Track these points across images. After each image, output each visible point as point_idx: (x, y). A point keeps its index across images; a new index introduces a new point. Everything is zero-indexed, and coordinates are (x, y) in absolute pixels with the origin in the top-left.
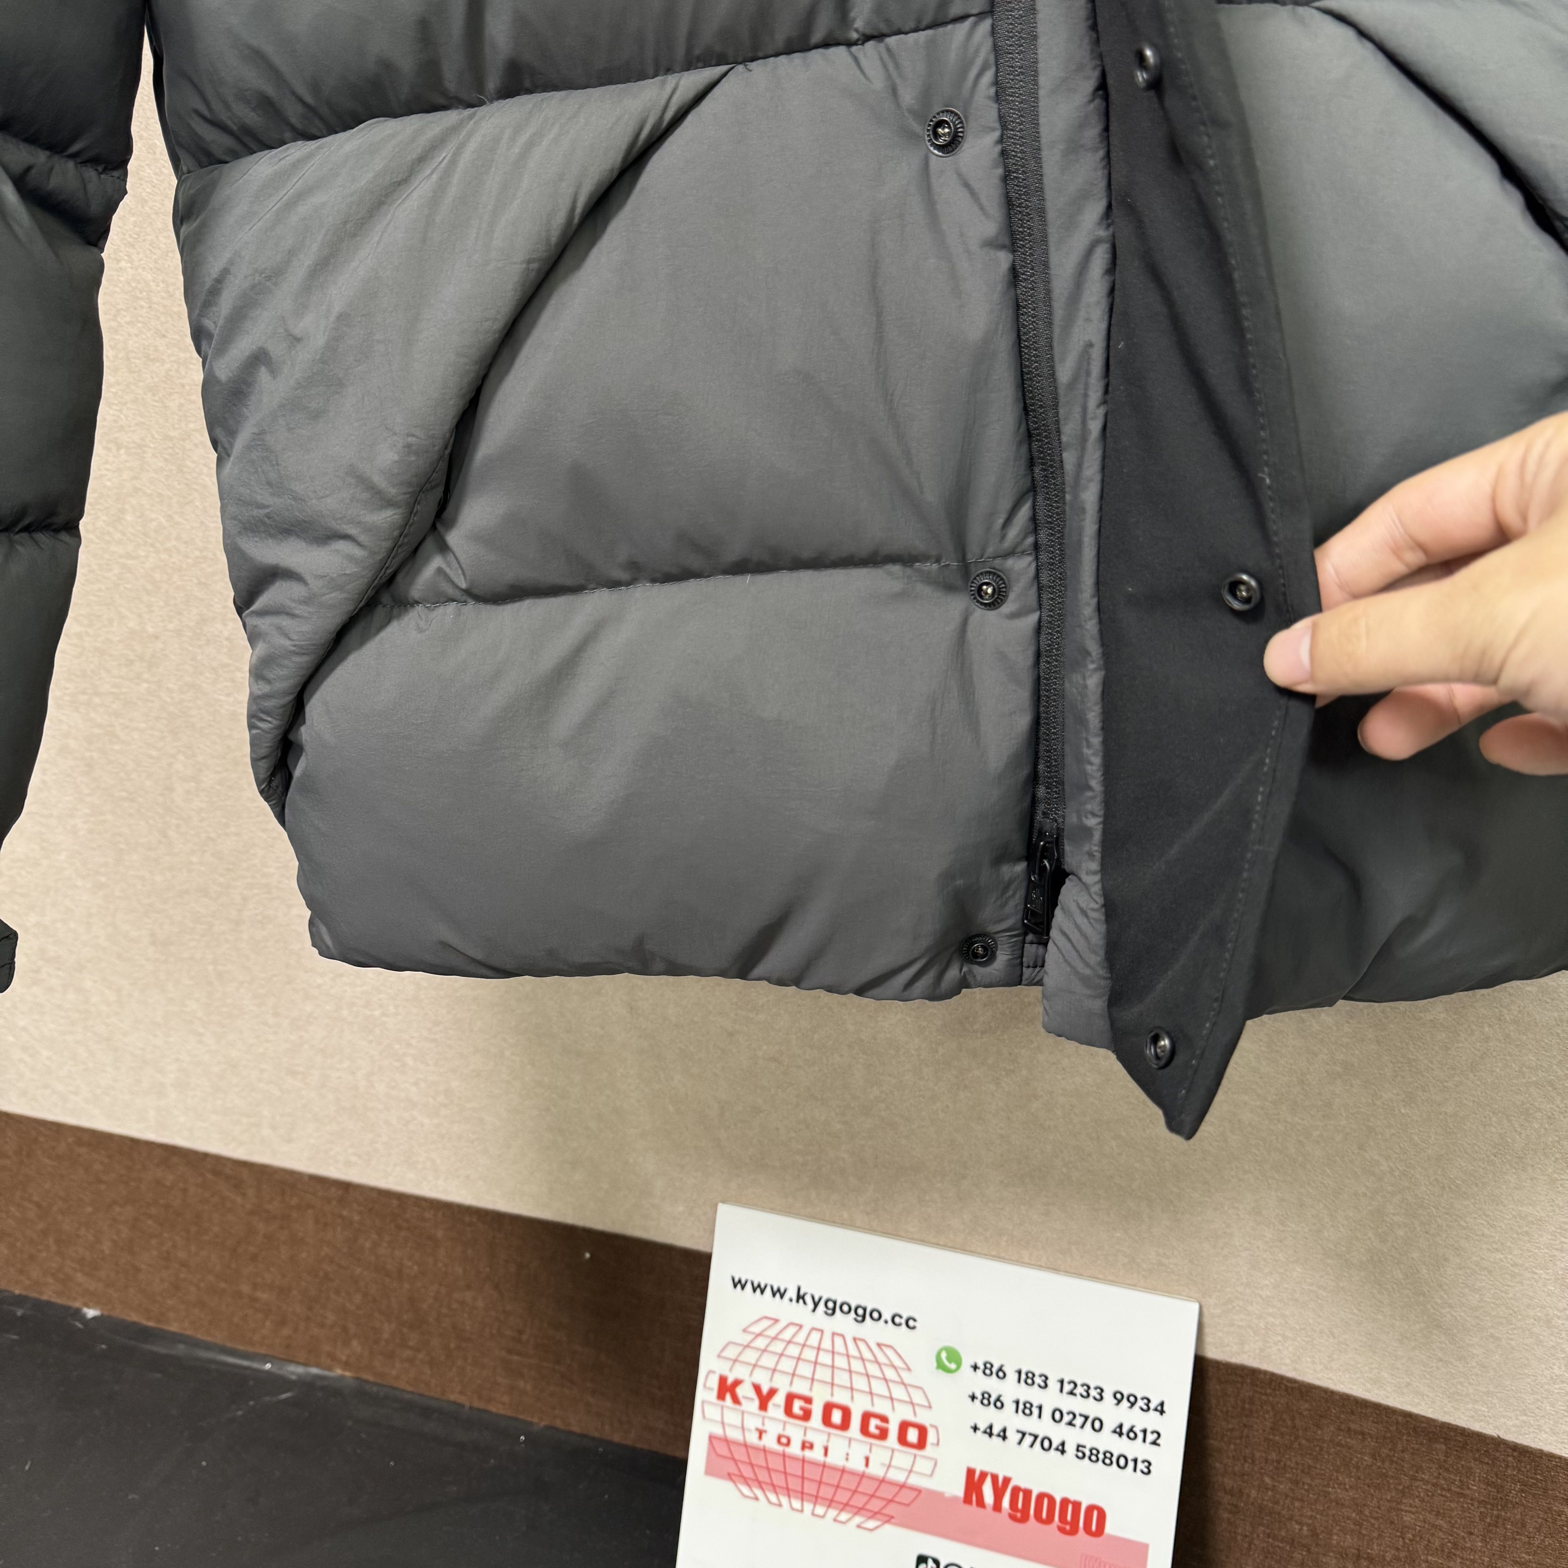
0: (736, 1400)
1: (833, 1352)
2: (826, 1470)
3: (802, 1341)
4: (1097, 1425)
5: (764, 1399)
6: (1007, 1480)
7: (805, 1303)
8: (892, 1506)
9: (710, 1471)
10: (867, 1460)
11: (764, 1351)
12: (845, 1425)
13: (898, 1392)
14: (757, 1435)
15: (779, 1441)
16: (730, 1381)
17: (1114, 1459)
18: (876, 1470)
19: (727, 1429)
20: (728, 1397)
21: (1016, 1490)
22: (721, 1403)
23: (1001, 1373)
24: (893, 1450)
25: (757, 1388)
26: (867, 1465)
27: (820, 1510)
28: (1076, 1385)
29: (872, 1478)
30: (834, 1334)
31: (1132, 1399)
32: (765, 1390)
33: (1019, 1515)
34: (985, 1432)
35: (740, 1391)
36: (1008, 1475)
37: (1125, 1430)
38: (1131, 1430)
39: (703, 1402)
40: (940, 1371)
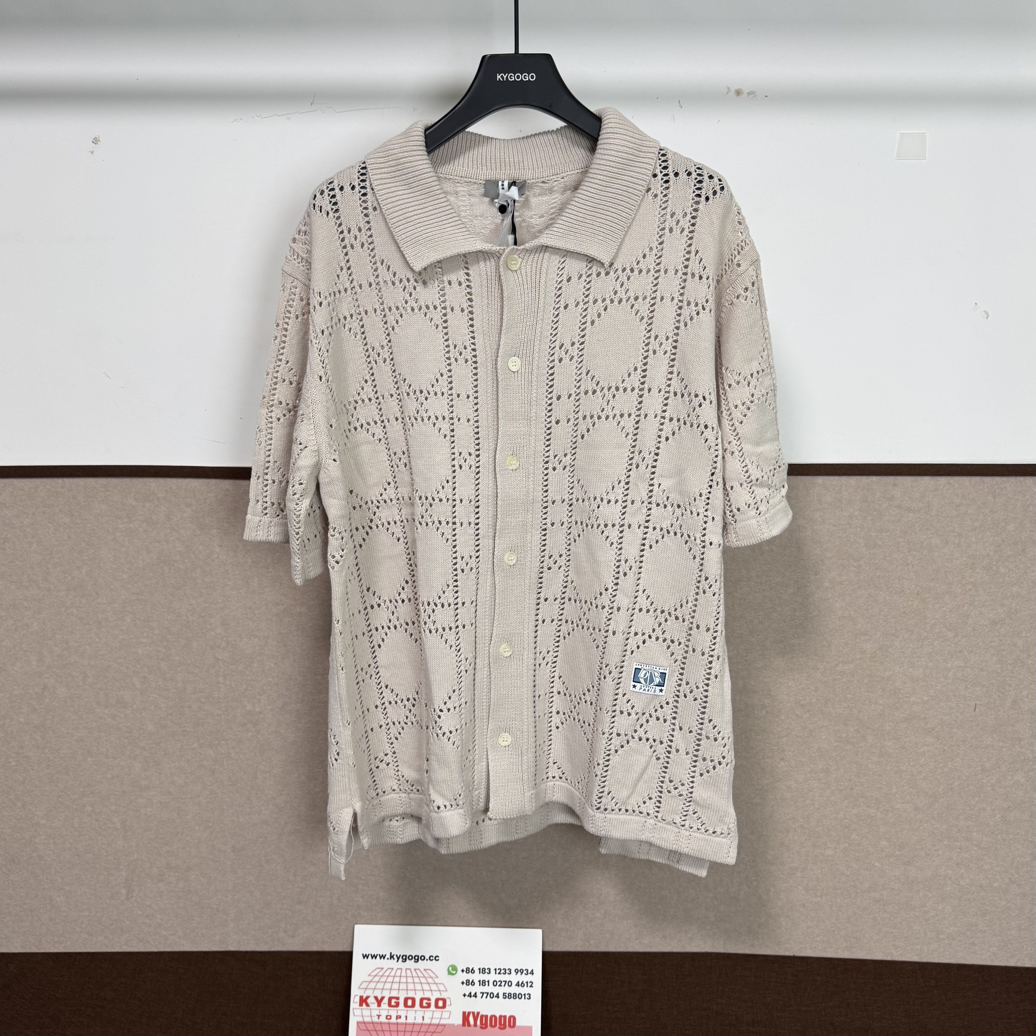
0: (367, 1005)
1: (406, 977)
2: (407, 1025)
3: (393, 975)
4: (510, 984)
5: (379, 1002)
6: (478, 1013)
7: (394, 959)
10: (423, 1017)
11: (378, 982)
12: (413, 1005)
13: (434, 987)
14: (377, 1017)
15: (387, 1018)
16: (364, 997)
17: (517, 996)
18: (427, 1021)
19: (364, 1018)
20: (364, 1004)
21: (482, 1016)
22: (361, 1007)
24: (433, 1011)
25: (376, 998)
26: (423, 1020)
28: (501, 970)
29: (426, 1025)
30: (406, 969)
31: (522, 971)
32: (379, 998)
33: (484, 1026)
34: (468, 996)
35: (369, 1001)
36: (478, 1011)
37: (520, 984)
38: (522, 983)
39: (353, 1009)
40: (450, 976)
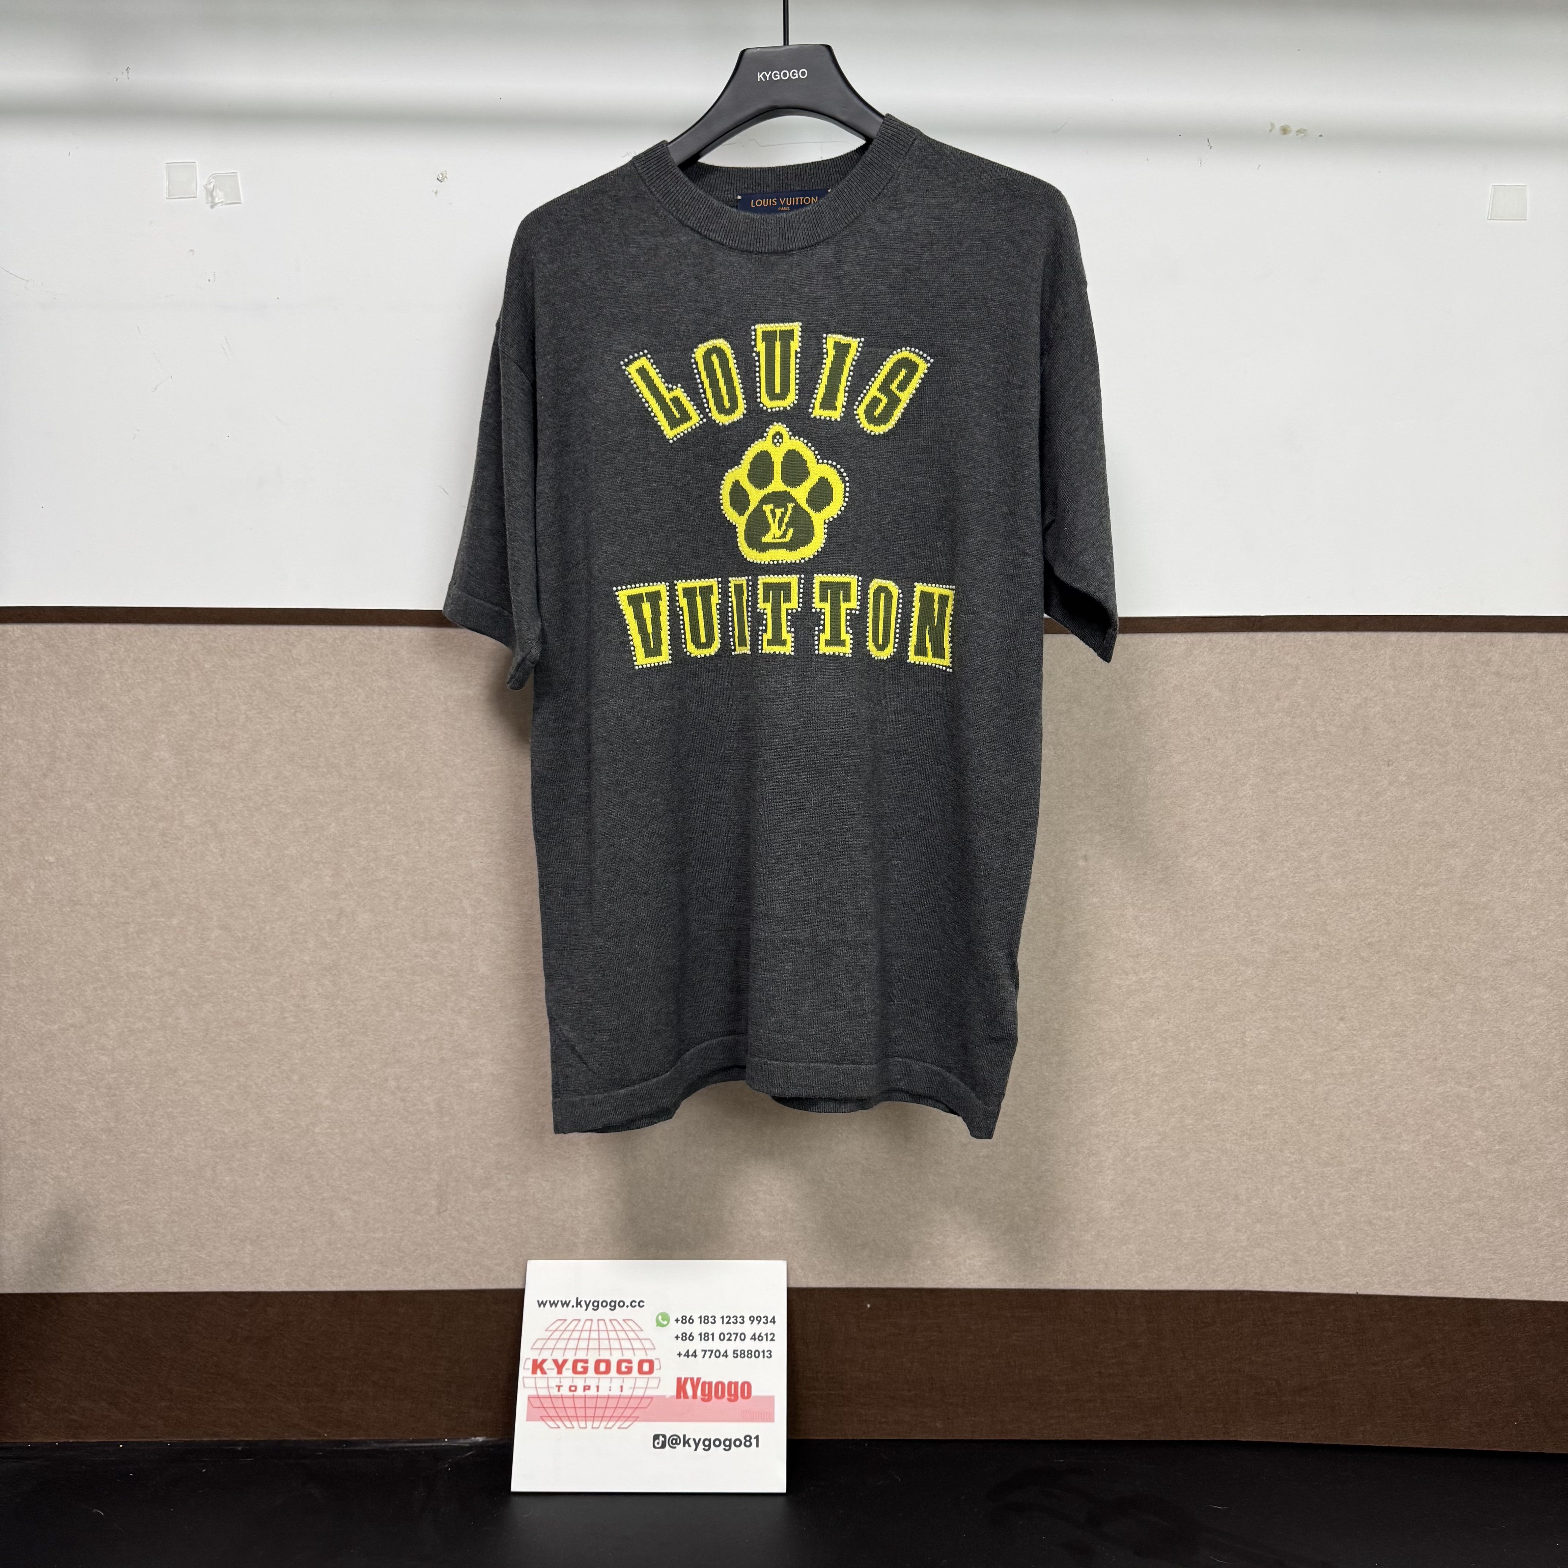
0: (543, 1372)
1: (599, 1331)
2: (599, 1399)
3: (580, 1329)
4: (742, 1337)
5: (560, 1367)
7: (581, 1306)
8: (637, 1410)
9: (530, 1418)
10: (622, 1387)
11: (558, 1339)
12: (608, 1371)
13: (637, 1344)
14: (557, 1388)
15: (570, 1390)
16: (539, 1362)
17: (753, 1354)
18: (627, 1392)
19: (539, 1390)
20: (539, 1371)
21: (704, 1383)
22: (534, 1376)
23: (691, 1321)
24: (636, 1378)
25: (555, 1361)
26: (622, 1391)
27: (596, 1424)
28: (730, 1317)
29: (625, 1397)
30: (598, 1320)
31: (759, 1319)
32: (560, 1362)
33: (706, 1398)
34: (685, 1355)
35: (545, 1366)
36: (699, 1376)
37: (757, 1336)
38: (760, 1336)
39: (523, 1378)
40: (658, 1327)
